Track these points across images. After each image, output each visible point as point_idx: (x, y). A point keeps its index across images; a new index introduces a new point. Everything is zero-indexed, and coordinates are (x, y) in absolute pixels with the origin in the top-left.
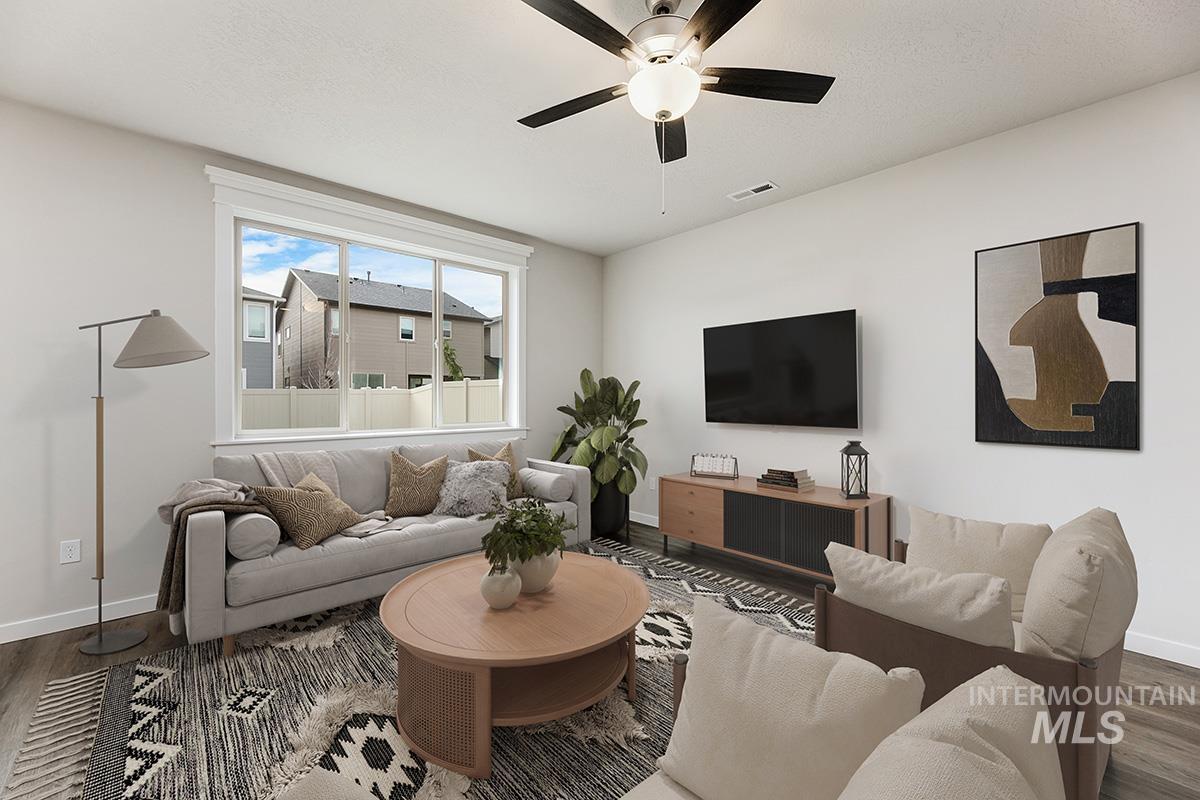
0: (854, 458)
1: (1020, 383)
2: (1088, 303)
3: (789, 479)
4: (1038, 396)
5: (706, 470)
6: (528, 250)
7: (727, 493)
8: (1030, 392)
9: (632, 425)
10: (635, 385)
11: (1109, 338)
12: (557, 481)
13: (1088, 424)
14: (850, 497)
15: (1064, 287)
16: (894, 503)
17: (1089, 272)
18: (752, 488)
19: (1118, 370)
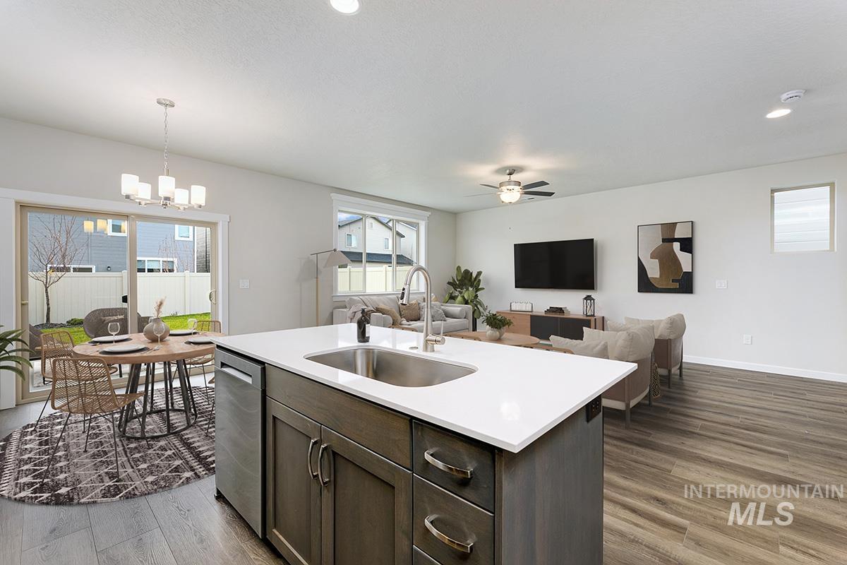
0: (589, 301)
1: (654, 271)
2: (676, 246)
3: (560, 310)
4: (660, 276)
5: (517, 309)
6: (428, 214)
7: (531, 316)
8: (657, 276)
9: (477, 290)
10: (479, 273)
11: (684, 258)
12: (461, 311)
13: (677, 285)
14: (587, 316)
15: (669, 240)
16: (605, 319)
17: (676, 236)
18: (544, 314)
19: (686, 268)
